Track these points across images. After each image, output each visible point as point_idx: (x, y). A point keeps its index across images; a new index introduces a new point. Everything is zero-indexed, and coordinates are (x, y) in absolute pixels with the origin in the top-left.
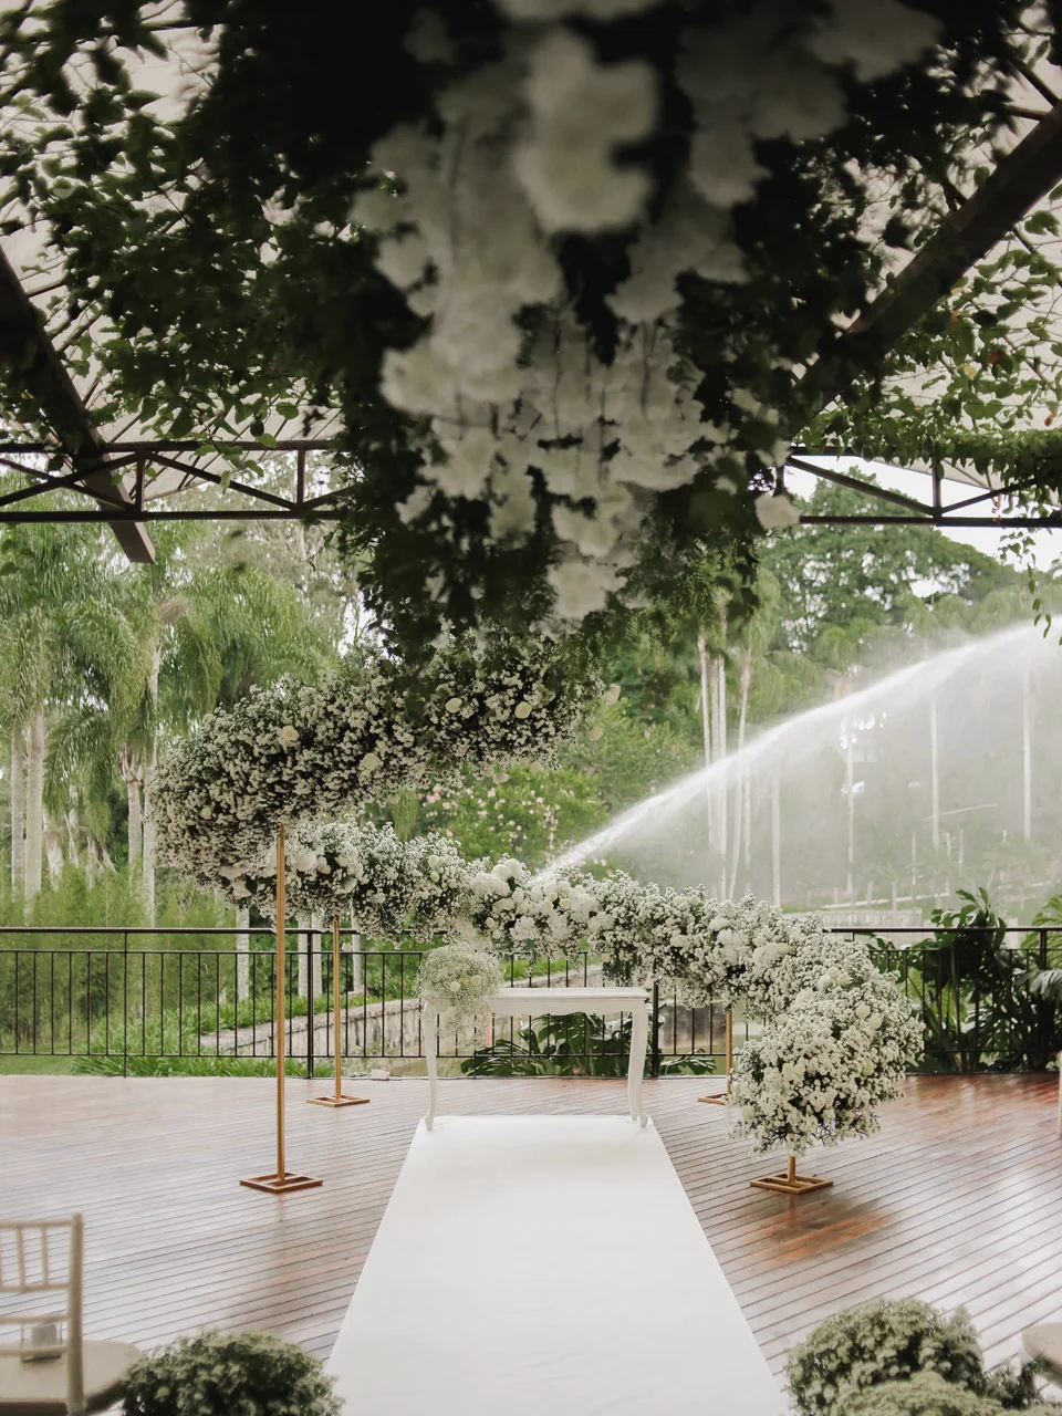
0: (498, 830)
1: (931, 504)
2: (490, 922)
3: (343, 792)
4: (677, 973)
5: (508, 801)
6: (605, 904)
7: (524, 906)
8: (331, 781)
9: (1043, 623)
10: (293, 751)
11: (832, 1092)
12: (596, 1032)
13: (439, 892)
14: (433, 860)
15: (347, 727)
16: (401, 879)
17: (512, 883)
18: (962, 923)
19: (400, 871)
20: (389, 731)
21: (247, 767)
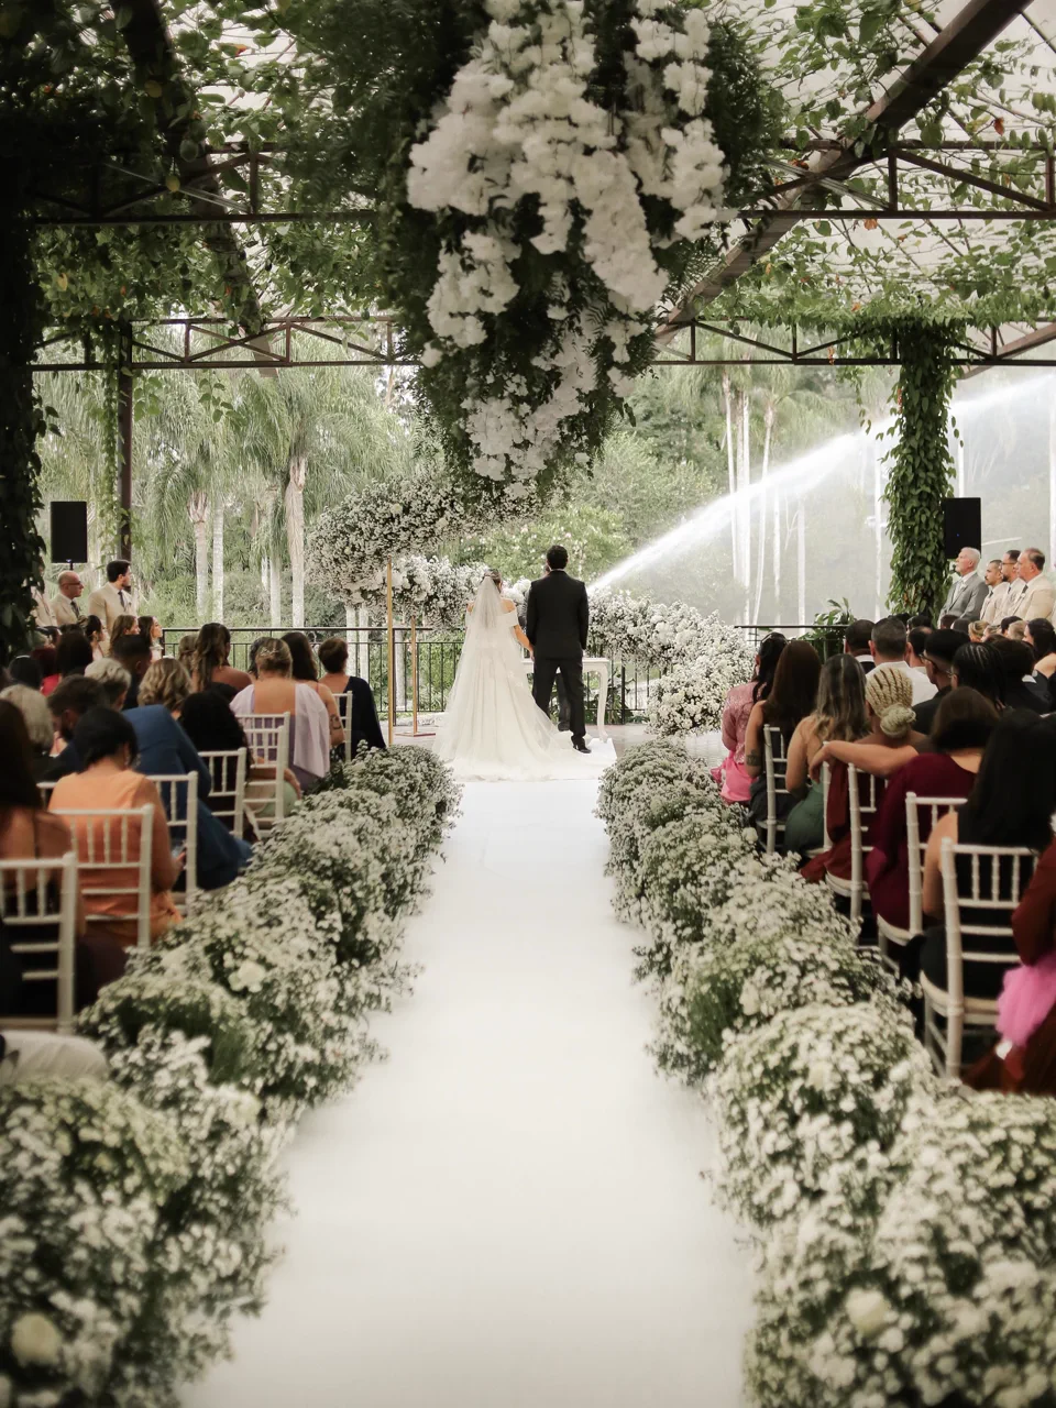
1: (793, 352)
3: (426, 539)
4: (633, 651)
8: (419, 532)
9: (866, 426)
10: (398, 516)
11: (700, 705)
15: (428, 503)
16: (454, 592)
18: (830, 622)
19: (454, 587)
20: (452, 506)
21: (372, 525)
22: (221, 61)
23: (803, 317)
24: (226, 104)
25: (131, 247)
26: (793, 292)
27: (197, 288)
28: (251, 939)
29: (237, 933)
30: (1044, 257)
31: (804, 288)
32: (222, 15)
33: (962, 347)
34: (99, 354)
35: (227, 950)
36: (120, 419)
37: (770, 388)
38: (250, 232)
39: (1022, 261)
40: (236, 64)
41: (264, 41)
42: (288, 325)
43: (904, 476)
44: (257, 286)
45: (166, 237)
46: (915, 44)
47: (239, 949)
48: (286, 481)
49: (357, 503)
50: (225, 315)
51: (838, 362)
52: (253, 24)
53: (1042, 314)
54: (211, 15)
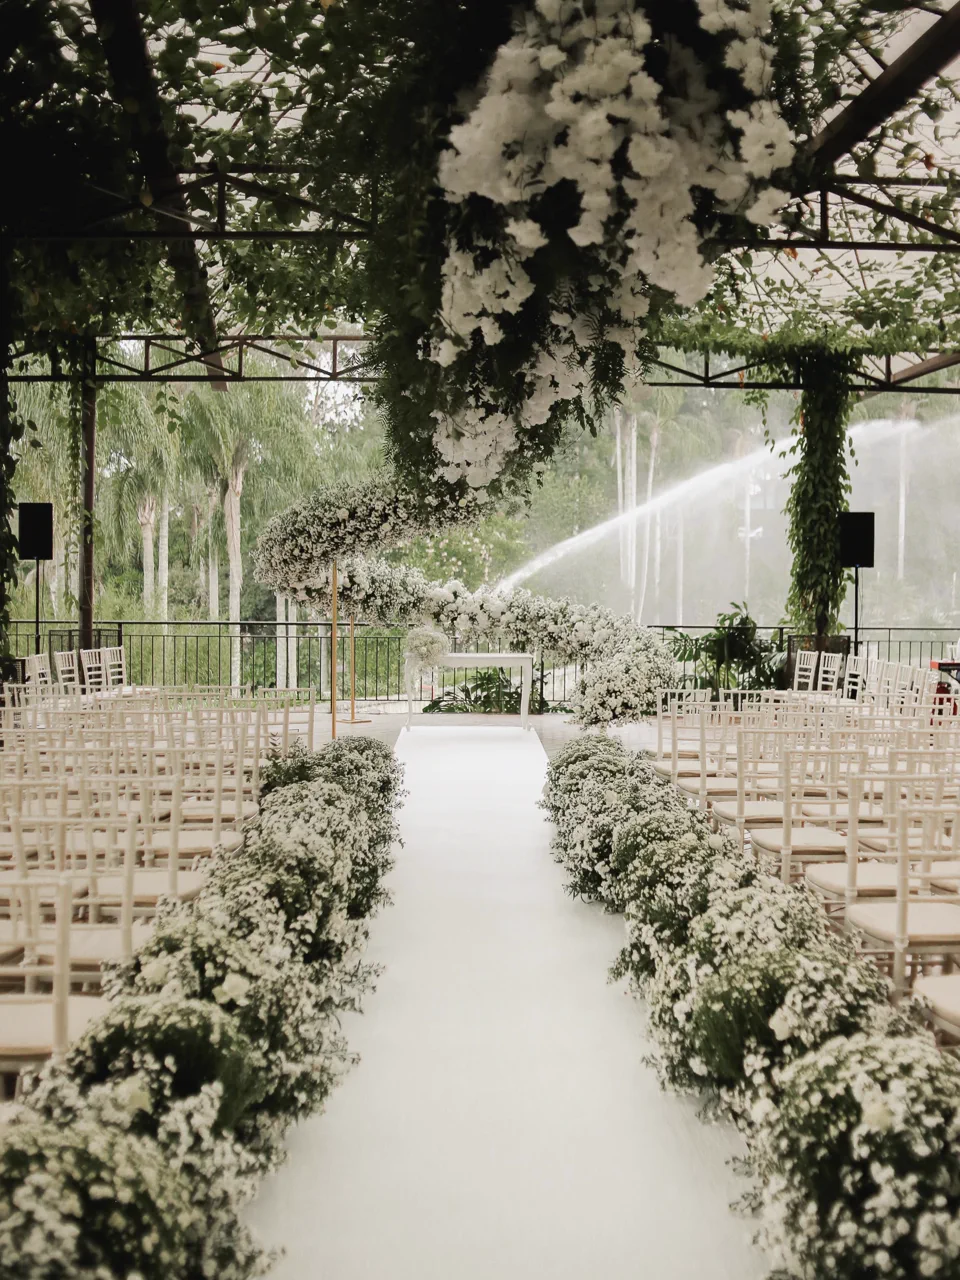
0: (442, 565)
1: (703, 375)
2: (442, 617)
3: (369, 542)
4: (553, 648)
5: (451, 541)
6: (511, 606)
7: (462, 608)
8: (364, 537)
9: (770, 445)
10: (344, 521)
11: (620, 699)
12: (506, 687)
13: (412, 599)
14: (409, 580)
15: (373, 509)
16: (390, 592)
17: (455, 595)
18: (732, 623)
19: (390, 586)
20: (395, 512)
21: (319, 528)
22: (197, 79)
23: (716, 343)
24: (198, 124)
25: (100, 265)
26: (711, 320)
27: (158, 307)
28: (232, 949)
29: (218, 943)
30: (944, 291)
31: (721, 316)
32: (201, 32)
33: (859, 374)
34: (65, 366)
35: (208, 960)
36: (83, 427)
37: (655, 412)
38: (212, 253)
39: (924, 294)
40: (211, 82)
41: (239, 60)
42: (242, 341)
43: (805, 492)
44: (215, 305)
45: (133, 256)
46: (859, 80)
47: (220, 959)
48: (225, 487)
49: (305, 508)
50: (184, 332)
51: (748, 386)
52: (230, 41)
53: (933, 346)
54: (189, 32)
